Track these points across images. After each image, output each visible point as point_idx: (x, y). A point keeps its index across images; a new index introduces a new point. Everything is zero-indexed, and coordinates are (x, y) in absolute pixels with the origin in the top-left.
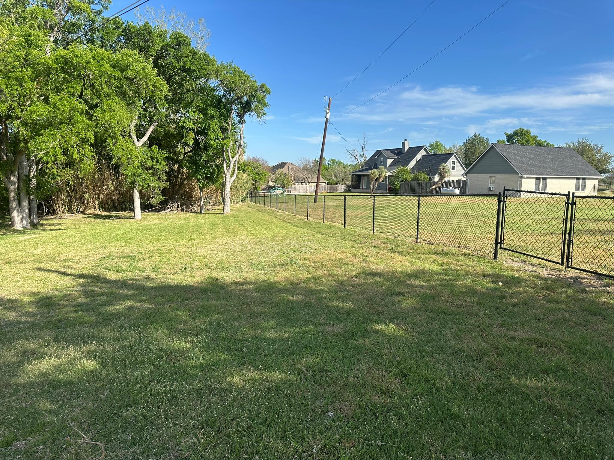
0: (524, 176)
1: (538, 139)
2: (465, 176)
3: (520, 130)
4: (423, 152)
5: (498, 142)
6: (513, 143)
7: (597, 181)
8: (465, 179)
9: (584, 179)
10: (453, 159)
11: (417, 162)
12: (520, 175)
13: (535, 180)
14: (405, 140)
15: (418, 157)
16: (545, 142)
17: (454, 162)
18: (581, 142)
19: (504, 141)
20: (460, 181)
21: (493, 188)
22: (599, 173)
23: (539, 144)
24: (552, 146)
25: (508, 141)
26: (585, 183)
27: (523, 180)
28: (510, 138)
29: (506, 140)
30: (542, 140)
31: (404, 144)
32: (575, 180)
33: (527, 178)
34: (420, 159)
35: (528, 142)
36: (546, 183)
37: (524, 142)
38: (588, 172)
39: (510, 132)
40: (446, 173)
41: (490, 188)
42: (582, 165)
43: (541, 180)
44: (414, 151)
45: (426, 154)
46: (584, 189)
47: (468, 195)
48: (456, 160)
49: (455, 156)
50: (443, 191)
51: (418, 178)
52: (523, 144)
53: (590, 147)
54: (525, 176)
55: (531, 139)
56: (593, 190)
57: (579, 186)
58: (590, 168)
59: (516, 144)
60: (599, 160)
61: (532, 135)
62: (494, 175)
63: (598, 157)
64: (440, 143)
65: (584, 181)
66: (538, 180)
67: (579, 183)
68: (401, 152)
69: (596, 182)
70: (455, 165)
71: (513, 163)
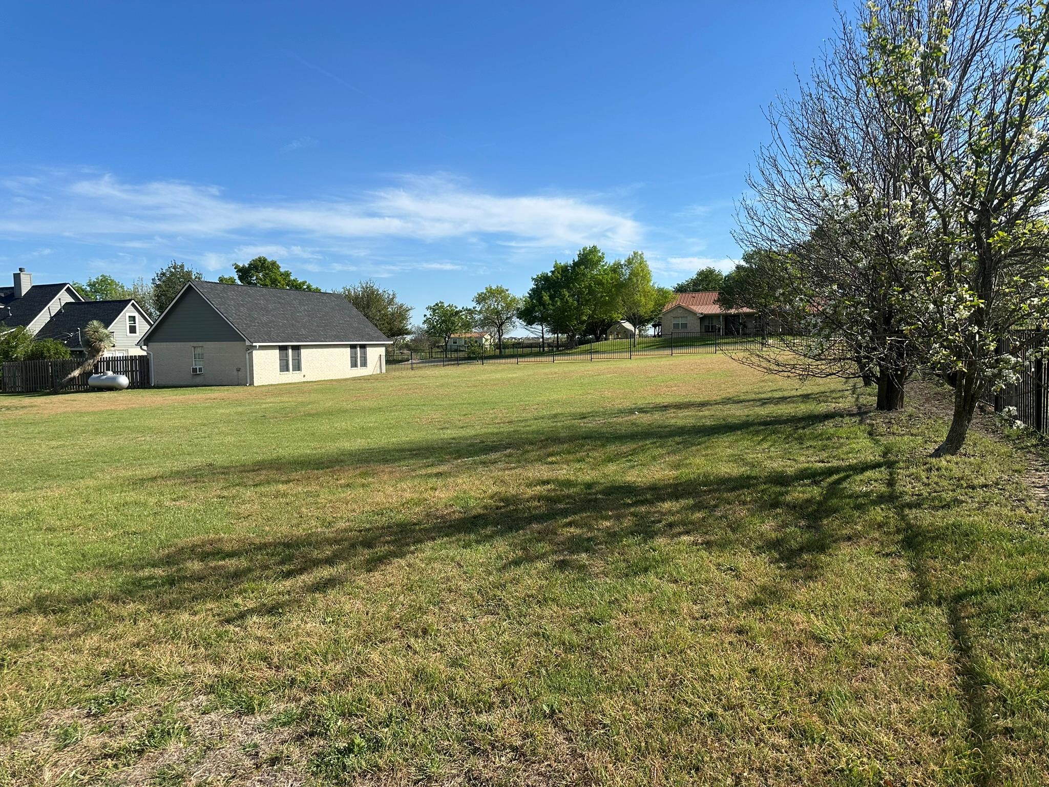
0: (254, 344)
1: (292, 278)
2: (145, 347)
3: (260, 261)
4: (64, 298)
5: (221, 280)
6: (250, 283)
7: (384, 349)
8: (145, 353)
9: (363, 347)
10: (129, 311)
11: (51, 318)
12: (248, 343)
13: (277, 351)
14: (21, 270)
15: (54, 306)
16: (304, 283)
17: (133, 318)
18: (364, 286)
19: (232, 280)
20: (133, 359)
21: (200, 370)
22: (384, 336)
23: (296, 287)
24: (317, 291)
25: (240, 278)
26: (365, 353)
27: (254, 352)
28: (244, 273)
29: (236, 277)
30: (300, 281)
31: (17, 277)
32: (349, 349)
33: (261, 348)
34: (59, 312)
35: (274, 282)
36: (299, 355)
37: (268, 282)
38: (369, 334)
39: (245, 263)
40: (101, 341)
41: (195, 370)
42: (359, 323)
43: (290, 351)
44: (45, 293)
45: (71, 300)
46: (364, 364)
47: (154, 387)
48: (136, 314)
49: (133, 305)
50: (94, 379)
51: (42, 353)
52: (267, 285)
53: (378, 294)
54: (258, 344)
55: (279, 278)
56: (378, 364)
57: (356, 358)
58: (371, 329)
59: (256, 284)
60: (393, 314)
61: (282, 270)
62: (200, 344)
63: (390, 309)
64: (112, 281)
65: (363, 350)
66: (285, 352)
67: (356, 354)
68: (12, 295)
69: (382, 351)
70: (137, 325)
71: (232, 320)
